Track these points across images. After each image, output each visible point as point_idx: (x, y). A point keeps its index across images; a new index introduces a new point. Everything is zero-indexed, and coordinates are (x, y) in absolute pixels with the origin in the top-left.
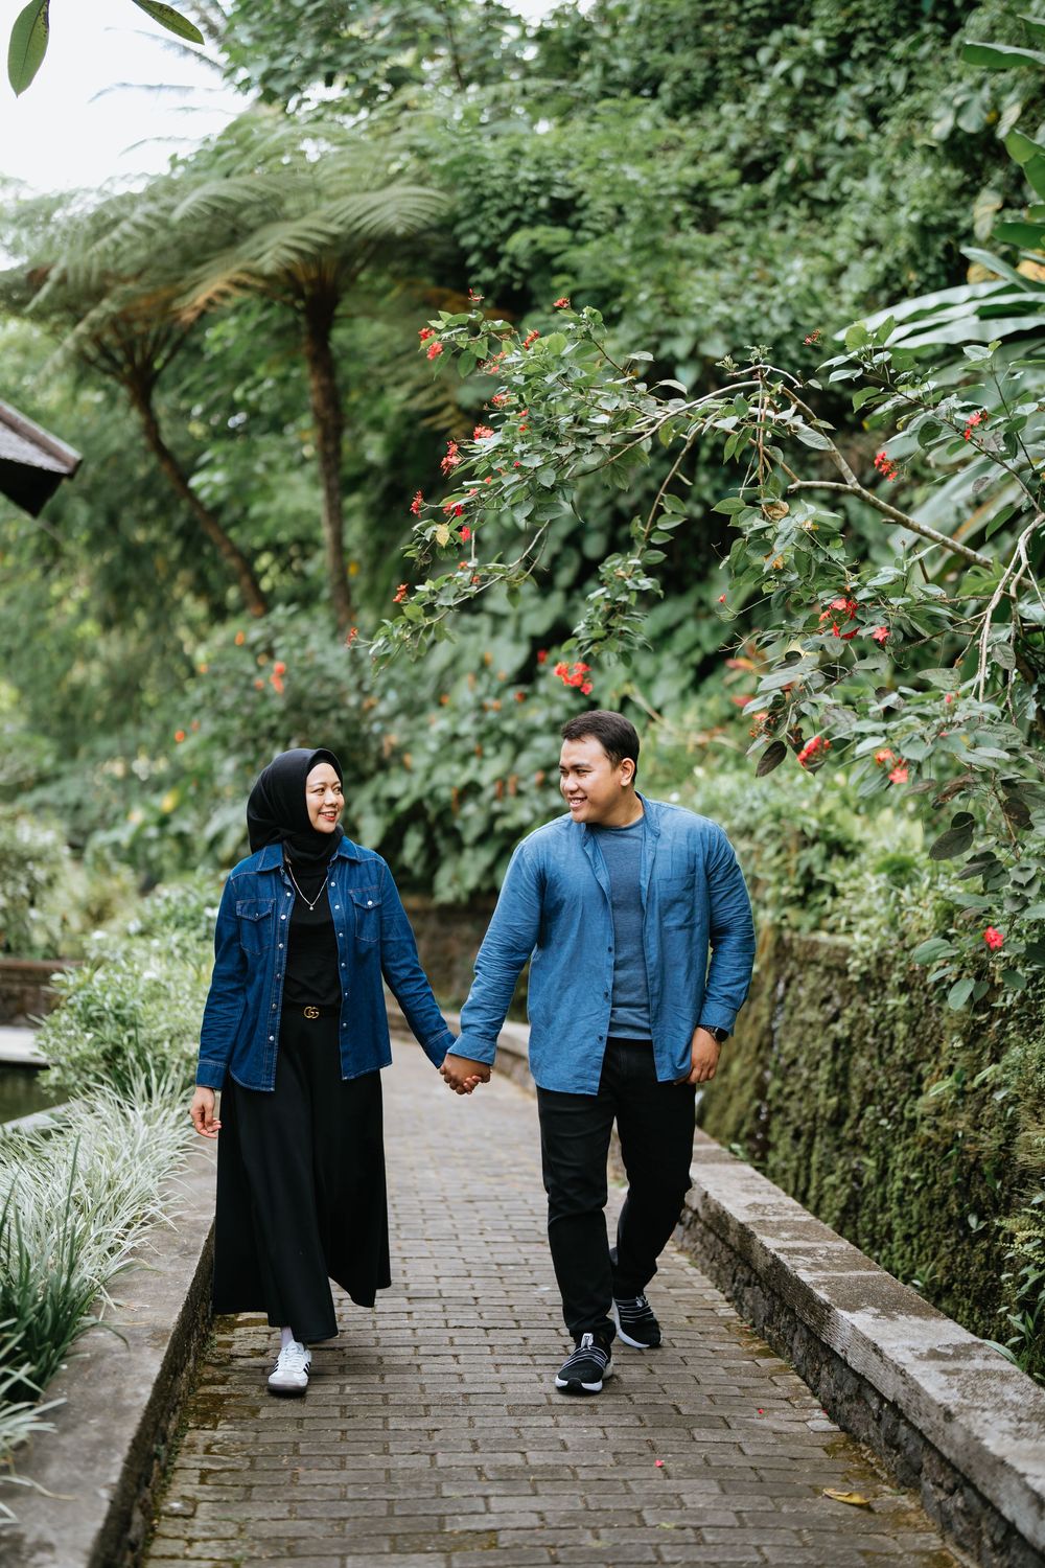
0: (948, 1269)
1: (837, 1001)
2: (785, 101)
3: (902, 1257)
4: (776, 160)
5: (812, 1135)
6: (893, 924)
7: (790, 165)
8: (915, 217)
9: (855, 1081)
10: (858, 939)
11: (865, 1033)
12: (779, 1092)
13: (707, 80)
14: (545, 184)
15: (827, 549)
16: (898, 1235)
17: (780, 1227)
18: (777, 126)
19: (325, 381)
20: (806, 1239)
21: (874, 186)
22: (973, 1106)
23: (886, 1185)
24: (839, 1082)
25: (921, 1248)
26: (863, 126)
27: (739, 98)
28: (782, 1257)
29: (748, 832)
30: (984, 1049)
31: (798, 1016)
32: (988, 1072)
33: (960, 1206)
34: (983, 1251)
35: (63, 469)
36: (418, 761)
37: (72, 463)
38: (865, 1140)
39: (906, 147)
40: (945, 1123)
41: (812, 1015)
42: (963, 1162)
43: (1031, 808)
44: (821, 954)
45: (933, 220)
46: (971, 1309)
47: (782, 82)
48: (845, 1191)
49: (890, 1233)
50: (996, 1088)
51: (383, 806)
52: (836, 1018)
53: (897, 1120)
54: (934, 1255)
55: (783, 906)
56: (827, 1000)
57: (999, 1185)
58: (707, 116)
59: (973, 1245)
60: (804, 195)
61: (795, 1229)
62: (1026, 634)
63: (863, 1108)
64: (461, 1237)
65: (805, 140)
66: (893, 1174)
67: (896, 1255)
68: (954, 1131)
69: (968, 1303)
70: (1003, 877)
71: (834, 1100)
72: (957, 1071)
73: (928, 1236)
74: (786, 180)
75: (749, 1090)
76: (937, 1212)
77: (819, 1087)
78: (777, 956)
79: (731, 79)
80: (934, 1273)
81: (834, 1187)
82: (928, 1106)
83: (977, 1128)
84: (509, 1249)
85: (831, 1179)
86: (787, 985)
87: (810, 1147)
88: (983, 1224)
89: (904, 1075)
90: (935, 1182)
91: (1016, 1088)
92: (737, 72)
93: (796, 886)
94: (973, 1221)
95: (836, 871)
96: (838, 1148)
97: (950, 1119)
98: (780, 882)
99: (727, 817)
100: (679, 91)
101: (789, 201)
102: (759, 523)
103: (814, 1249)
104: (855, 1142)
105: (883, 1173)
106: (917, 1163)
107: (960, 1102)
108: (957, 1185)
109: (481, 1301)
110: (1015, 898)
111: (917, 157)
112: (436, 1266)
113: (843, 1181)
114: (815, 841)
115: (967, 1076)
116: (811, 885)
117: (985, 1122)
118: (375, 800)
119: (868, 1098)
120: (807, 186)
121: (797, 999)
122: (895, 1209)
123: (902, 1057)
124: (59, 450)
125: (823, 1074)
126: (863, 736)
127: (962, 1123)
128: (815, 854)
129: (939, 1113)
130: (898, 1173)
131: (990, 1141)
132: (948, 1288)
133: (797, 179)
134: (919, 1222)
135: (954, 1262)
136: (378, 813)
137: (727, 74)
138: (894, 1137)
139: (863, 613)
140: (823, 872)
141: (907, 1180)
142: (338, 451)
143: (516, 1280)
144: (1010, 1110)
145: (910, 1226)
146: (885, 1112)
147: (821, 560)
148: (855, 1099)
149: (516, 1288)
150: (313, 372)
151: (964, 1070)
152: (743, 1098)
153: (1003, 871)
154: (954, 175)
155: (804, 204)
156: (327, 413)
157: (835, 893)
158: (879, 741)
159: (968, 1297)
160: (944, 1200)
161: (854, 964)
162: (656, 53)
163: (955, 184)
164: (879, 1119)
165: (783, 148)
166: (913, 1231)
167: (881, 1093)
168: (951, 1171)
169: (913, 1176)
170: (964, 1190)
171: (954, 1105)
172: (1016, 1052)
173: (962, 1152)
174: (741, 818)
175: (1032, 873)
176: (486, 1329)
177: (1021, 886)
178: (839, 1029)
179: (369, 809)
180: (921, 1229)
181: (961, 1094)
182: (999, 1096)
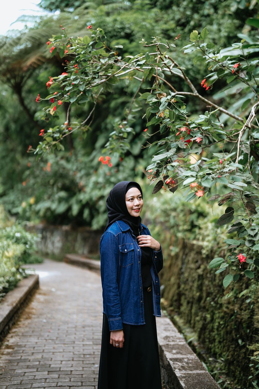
0: (232, 356)
1: (200, 262)
2: (191, 5)
3: (218, 348)
4: (188, 22)
5: (192, 303)
6: (215, 239)
7: (192, 23)
8: (226, 34)
9: (204, 288)
10: (205, 244)
11: (207, 274)
12: (183, 289)
13: (170, 2)
14: (123, 29)
15: (179, 109)
16: (217, 341)
17: (173, 347)
18: (188, 13)
20: (181, 354)
21: (215, 27)
22: (239, 302)
23: (213, 323)
24: (200, 288)
25: (224, 346)
26: (212, 11)
27: (178, 6)
28: (171, 362)
29: (175, 210)
30: (243, 283)
31: (189, 266)
32: (244, 292)
33: (236, 335)
34: (244, 353)
36: (88, 190)
38: (207, 307)
39: (224, 15)
40: (231, 307)
41: (193, 266)
42: (237, 321)
43: (256, 205)
44: (195, 247)
45: (231, 35)
46: (240, 372)
48: (201, 323)
49: (214, 340)
50: (247, 297)
51: (78, 202)
52: (199, 268)
53: (216, 303)
54: (228, 350)
55: (185, 232)
56: (197, 262)
57: (248, 331)
58: (170, 11)
59: (240, 349)
61: (178, 348)
62: (255, 144)
63: (206, 298)
64: (76, 343)
65: (196, 16)
66: (215, 320)
67: (217, 347)
68: (234, 310)
69: (239, 369)
70: (245, 232)
71: (198, 294)
72: (234, 290)
73: (226, 343)
74: (190, 28)
75: (176, 287)
76: (229, 335)
77: (194, 288)
78: (183, 247)
80: (228, 356)
81: (198, 321)
82: (225, 300)
83: (241, 310)
84: (90, 348)
85: (198, 318)
86: (186, 256)
87: (192, 307)
88: (243, 343)
89: (218, 288)
90: (228, 326)
91: (253, 299)
93: (189, 226)
94: (240, 341)
95: (200, 222)
96: (200, 309)
97: (233, 305)
98: (184, 225)
99: (169, 205)
100: (162, 4)
102: (154, 100)
103: (183, 359)
104: (204, 307)
105: (212, 320)
106: (222, 318)
107: (235, 300)
108: (235, 328)
109: (73, 373)
110: (250, 241)
111: (226, 18)
112: (63, 356)
113: (201, 320)
114: (194, 212)
115: (238, 292)
116: (193, 225)
117: (244, 309)
118: (76, 200)
119: (208, 294)
121: (189, 260)
122: (216, 332)
123: (218, 283)
125: (196, 285)
126: (187, 177)
127: (236, 308)
128: (194, 216)
129: (229, 303)
130: (217, 321)
131: (245, 315)
132: (233, 362)
134: (223, 337)
135: (234, 354)
136: (77, 204)
138: (215, 308)
139: (193, 133)
140: (196, 222)
141: (219, 323)
143: (88, 362)
144: (252, 306)
145: (221, 338)
146: (213, 299)
147: (177, 113)
148: (204, 295)
149: (86, 366)
151: (237, 290)
152: (174, 290)
153: (245, 230)
154: (237, 22)
157: (200, 228)
158: (193, 179)
159: (239, 367)
160: (231, 333)
161: (204, 251)
163: (237, 25)
164: (211, 302)
165: (190, 19)
166: (221, 340)
167: (212, 293)
168: (233, 323)
169: (221, 323)
170: (237, 330)
171: (234, 301)
172: (253, 286)
173: (236, 318)
174: (173, 205)
175: (256, 231)
176: (70, 386)
177: (252, 236)
178: (200, 271)
179: (75, 203)
180: (224, 340)
181: (236, 297)
182: (248, 301)
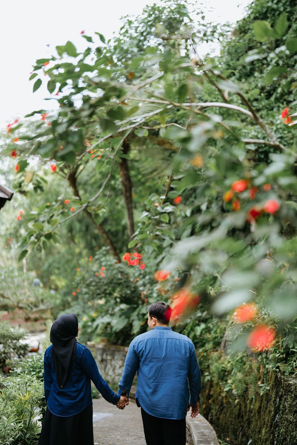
4: (275, 89)
7: (279, 90)
13: (251, 69)
18: (275, 79)
19: (125, 172)
27: (261, 72)
31: (285, 416)
35: (7, 197)
37: (10, 195)
44: (292, 388)
47: (275, 64)
51: (141, 316)
55: (278, 362)
58: (251, 79)
60: (285, 100)
74: (278, 95)
78: (276, 384)
79: (259, 67)
86: (280, 400)
92: (260, 64)
93: (282, 354)
98: (275, 351)
100: (241, 72)
101: (280, 102)
114: (289, 333)
118: (138, 315)
120: (286, 97)
121: (284, 407)
124: (6, 190)
133: (282, 95)
136: (139, 320)
137: (257, 65)
140: (293, 348)
142: (131, 195)
150: (121, 169)
155: (285, 103)
156: (127, 183)
162: (234, 62)
165: (277, 86)
179: (136, 317)
